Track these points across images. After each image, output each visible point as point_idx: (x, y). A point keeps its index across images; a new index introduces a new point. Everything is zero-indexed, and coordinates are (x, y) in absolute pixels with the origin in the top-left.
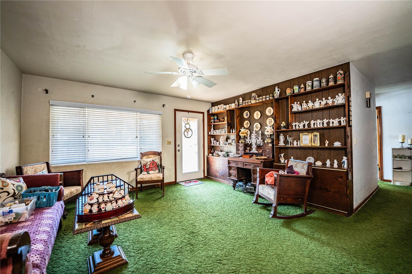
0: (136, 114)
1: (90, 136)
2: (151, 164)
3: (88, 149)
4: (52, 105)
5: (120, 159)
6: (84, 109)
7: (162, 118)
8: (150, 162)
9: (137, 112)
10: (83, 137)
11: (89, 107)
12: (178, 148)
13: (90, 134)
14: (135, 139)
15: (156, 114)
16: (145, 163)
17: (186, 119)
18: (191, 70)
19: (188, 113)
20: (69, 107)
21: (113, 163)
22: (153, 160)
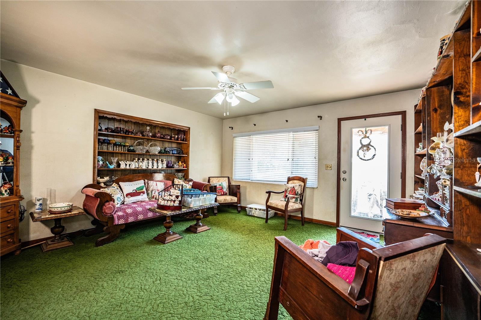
0: (288, 134)
1: (253, 159)
2: (291, 191)
3: (251, 170)
4: (234, 137)
5: (273, 181)
6: (250, 137)
7: (319, 135)
8: (291, 188)
9: (289, 132)
10: (249, 160)
11: (253, 135)
12: (342, 176)
13: (253, 157)
14: (287, 161)
15: (312, 131)
16: (287, 189)
17: (363, 129)
18: (232, 84)
19: (365, 120)
20: (242, 136)
21: (268, 184)
22: (294, 187)
